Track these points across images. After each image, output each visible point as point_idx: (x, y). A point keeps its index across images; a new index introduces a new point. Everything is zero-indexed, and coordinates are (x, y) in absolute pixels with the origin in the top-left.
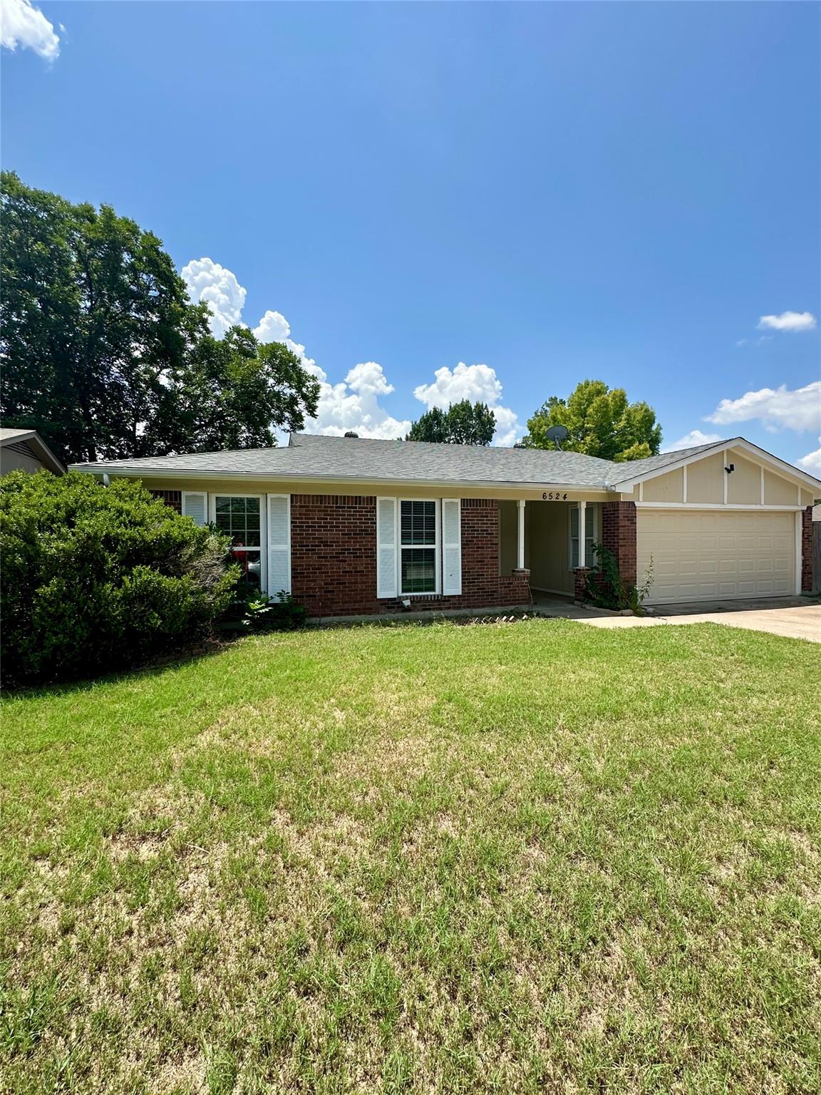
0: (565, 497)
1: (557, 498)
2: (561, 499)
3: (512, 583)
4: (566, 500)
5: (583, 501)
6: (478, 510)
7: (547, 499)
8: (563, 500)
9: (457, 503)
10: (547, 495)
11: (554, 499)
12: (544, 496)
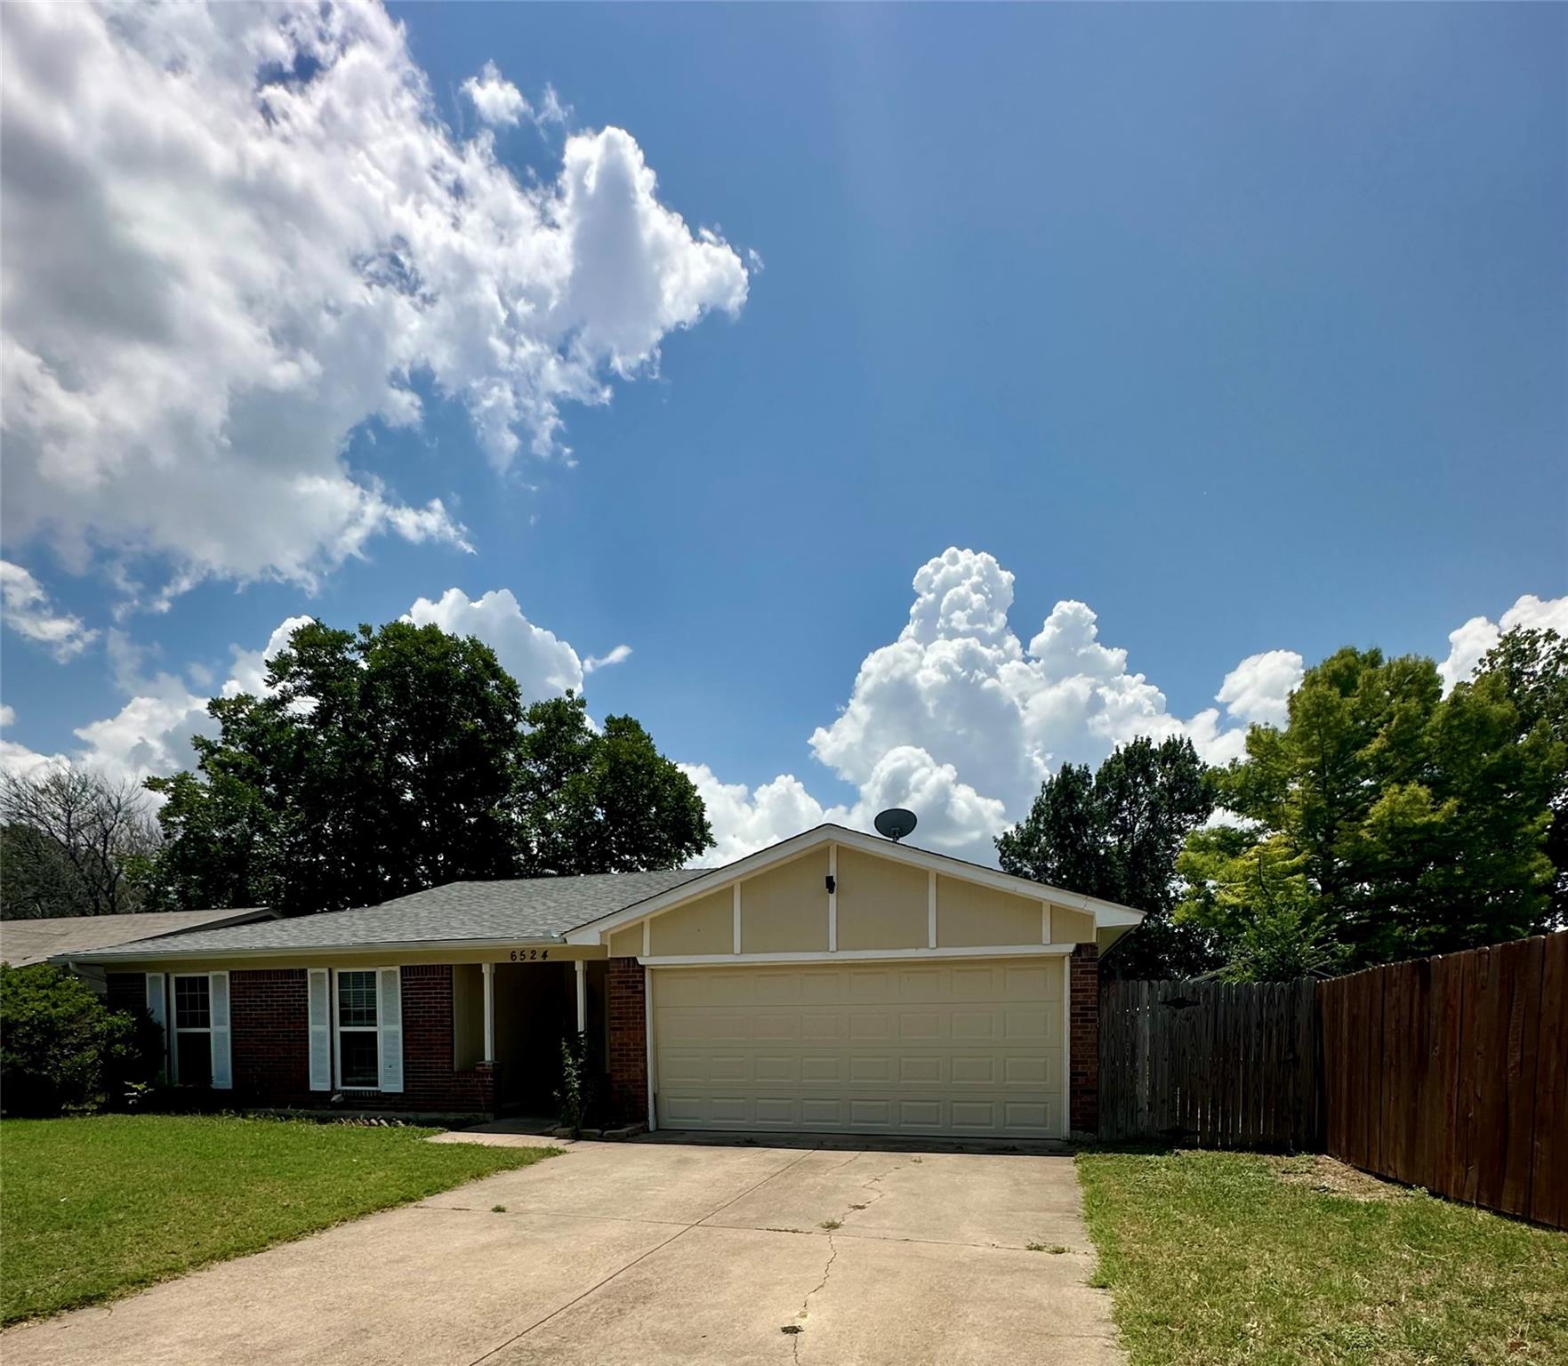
0: (545, 955)
1: (532, 958)
2: (539, 959)
3: (469, 1081)
4: (547, 960)
5: (579, 959)
6: (424, 979)
7: (518, 960)
8: (541, 960)
9: (395, 972)
10: (518, 954)
11: (527, 960)
12: (513, 955)
